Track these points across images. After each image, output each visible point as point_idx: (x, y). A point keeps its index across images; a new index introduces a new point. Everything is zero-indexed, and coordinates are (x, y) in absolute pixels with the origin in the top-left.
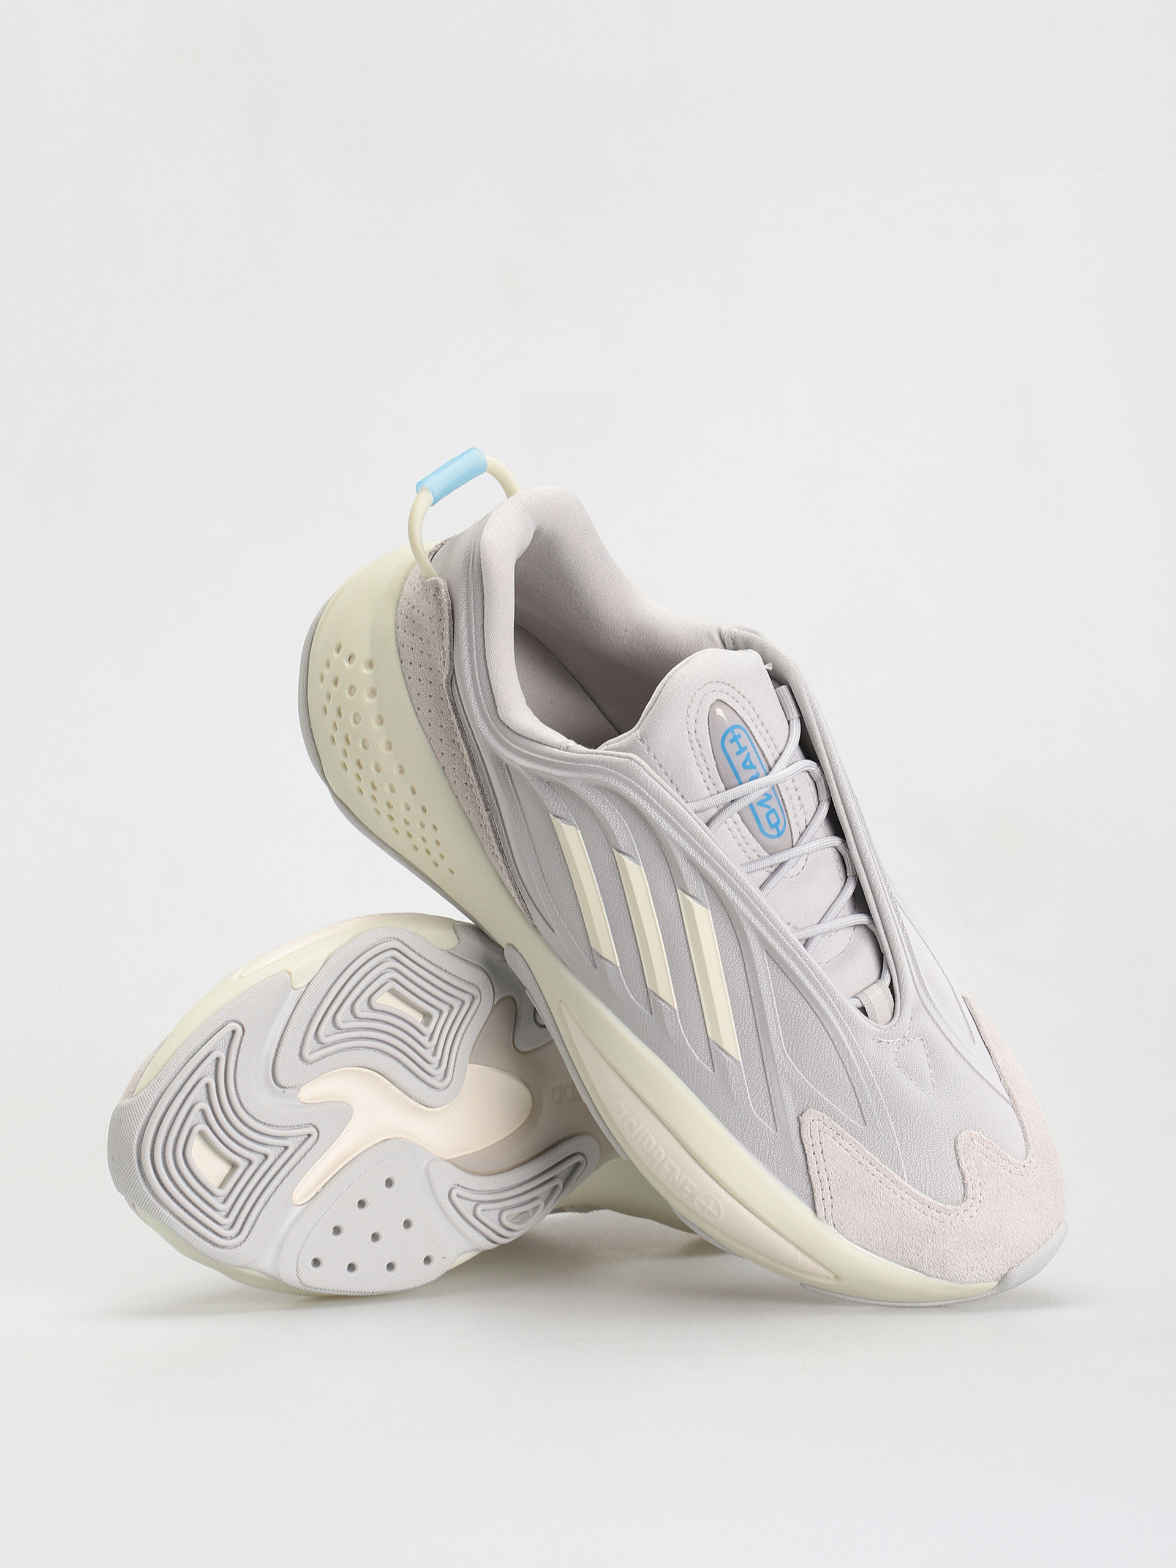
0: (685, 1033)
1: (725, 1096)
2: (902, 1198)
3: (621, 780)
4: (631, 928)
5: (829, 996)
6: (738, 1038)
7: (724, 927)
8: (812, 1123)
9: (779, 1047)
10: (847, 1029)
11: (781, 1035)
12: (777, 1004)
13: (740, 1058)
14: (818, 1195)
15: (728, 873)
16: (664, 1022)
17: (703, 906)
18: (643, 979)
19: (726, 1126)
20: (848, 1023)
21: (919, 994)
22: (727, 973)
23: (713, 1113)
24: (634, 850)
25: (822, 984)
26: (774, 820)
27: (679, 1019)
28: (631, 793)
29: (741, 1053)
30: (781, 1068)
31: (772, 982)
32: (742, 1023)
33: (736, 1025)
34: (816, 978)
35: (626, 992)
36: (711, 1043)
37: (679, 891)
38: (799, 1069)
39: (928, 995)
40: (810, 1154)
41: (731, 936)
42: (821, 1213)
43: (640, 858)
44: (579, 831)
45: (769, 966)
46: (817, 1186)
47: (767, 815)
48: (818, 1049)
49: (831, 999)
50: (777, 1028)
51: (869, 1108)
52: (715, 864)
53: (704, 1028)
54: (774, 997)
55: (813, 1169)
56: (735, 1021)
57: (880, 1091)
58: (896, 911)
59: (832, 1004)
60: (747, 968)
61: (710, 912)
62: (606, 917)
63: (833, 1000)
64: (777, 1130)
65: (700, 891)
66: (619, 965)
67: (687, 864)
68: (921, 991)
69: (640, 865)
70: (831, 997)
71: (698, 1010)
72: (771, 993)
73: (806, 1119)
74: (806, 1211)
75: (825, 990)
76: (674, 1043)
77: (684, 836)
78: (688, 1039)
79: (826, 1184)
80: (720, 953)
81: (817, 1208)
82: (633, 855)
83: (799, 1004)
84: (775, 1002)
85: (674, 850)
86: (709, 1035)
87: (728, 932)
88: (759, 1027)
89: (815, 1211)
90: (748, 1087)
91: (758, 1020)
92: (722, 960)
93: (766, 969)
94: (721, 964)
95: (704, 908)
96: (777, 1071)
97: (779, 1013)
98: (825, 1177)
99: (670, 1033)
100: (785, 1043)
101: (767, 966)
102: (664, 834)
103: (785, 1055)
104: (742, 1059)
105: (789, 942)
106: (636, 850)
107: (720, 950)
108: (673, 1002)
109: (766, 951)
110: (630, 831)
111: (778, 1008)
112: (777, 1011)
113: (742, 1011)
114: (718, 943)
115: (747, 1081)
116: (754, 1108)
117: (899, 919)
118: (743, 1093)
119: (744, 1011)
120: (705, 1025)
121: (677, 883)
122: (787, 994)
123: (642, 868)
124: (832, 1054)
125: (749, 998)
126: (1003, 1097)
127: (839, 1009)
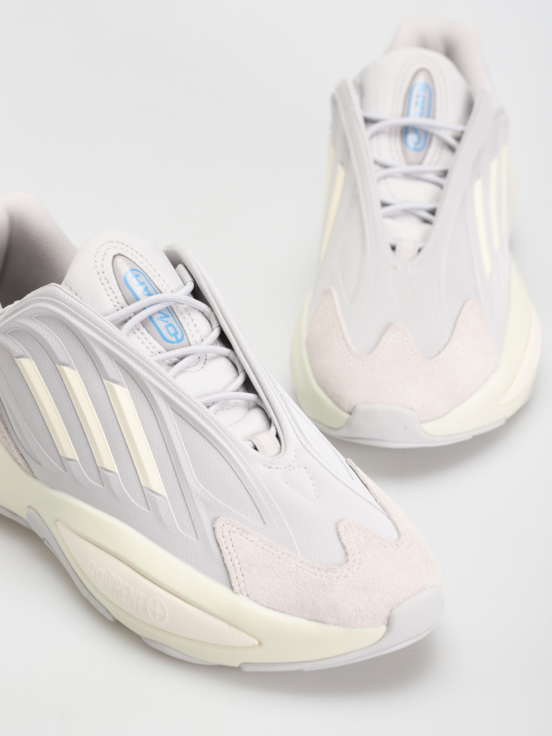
0: (126, 489)
1: (159, 525)
2: (297, 566)
3: (47, 301)
4: (80, 425)
5: (222, 432)
6: (162, 480)
7: (140, 399)
8: (223, 527)
9: (191, 477)
10: (240, 454)
11: (192, 468)
12: (186, 446)
13: (165, 493)
14: (233, 576)
15: (133, 353)
16: (111, 486)
17: (122, 386)
18: (95, 462)
19: (162, 547)
20: (240, 451)
21: (300, 441)
22: (146, 433)
23: (153, 541)
24: (69, 358)
25: (215, 423)
26: (172, 331)
27: (121, 480)
28: (55, 309)
29: (166, 491)
30: (195, 492)
31: (180, 431)
32: (163, 469)
33: (159, 471)
34: (209, 419)
35: (86, 478)
36: (144, 489)
37: (104, 381)
38: (208, 491)
39: (308, 443)
40: (224, 549)
41: (145, 405)
42: (237, 588)
43: (74, 365)
44: (33, 362)
45: (175, 420)
46: (231, 570)
47: (166, 327)
48: (220, 473)
49: (224, 434)
50: (188, 464)
51: (266, 511)
52: (123, 349)
53: (138, 481)
54: (183, 443)
55: (227, 558)
56: (158, 468)
57: (273, 499)
58: (275, 387)
59: (225, 437)
60: (160, 425)
61: (128, 391)
62: (63, 424)
63: (226, 435)
64: (198, 539)
65: (118, 375)
66: (78, 459)
67: (105, 355)
68: (303, 440)
69: (75, 370)
70: (224, 432)
71: (132, 469)
72: (180, 439)
73: (218, 525)
74: (226, 591)
75: (218, 428)
76: (120, 500)
77: (97, 332)
78: (129, 493)
79: (238, 567)
80: (140, 419)
81: (233, 585)
82: (69, 363)
83: (202, 443)
84: (184, 446)
85: (92, 345)
86: (143, 484)
87: (143, 402)
88: (175, 467)
89: (232, 588)
90: (174, 514)
91: (174, 462)
92: (142, 424)
93: (173, 422)
94: (142, 428)
95: (123, 388)
96: (192, 495)
97: (188, 453)
98: (237, 562)
99: (116, 494)
100: (196, 475)
101: (174, 419)
102: (83, 334)
103: (197, 482)
104: (167, 495)
105: (185, 395)
106: (70, 358)
107: (139, 417)
108: (115, 469)
109: (171, 408)
110: (63, 345)
111: (187, 450)
112: (186, 451)
113: (162, 459)
114: (137, 413)
115: (173, 510)
116: (180, 528)
117: (278, 392)
118: (171, 519)
119: (163, 459)
120: (139, 478)
121: (102, 374)
122: (192, 437)
123: (77, 372)
124: (232, 476)
125: (165, 448)
126: (378, 509)
127: (232, 441)
